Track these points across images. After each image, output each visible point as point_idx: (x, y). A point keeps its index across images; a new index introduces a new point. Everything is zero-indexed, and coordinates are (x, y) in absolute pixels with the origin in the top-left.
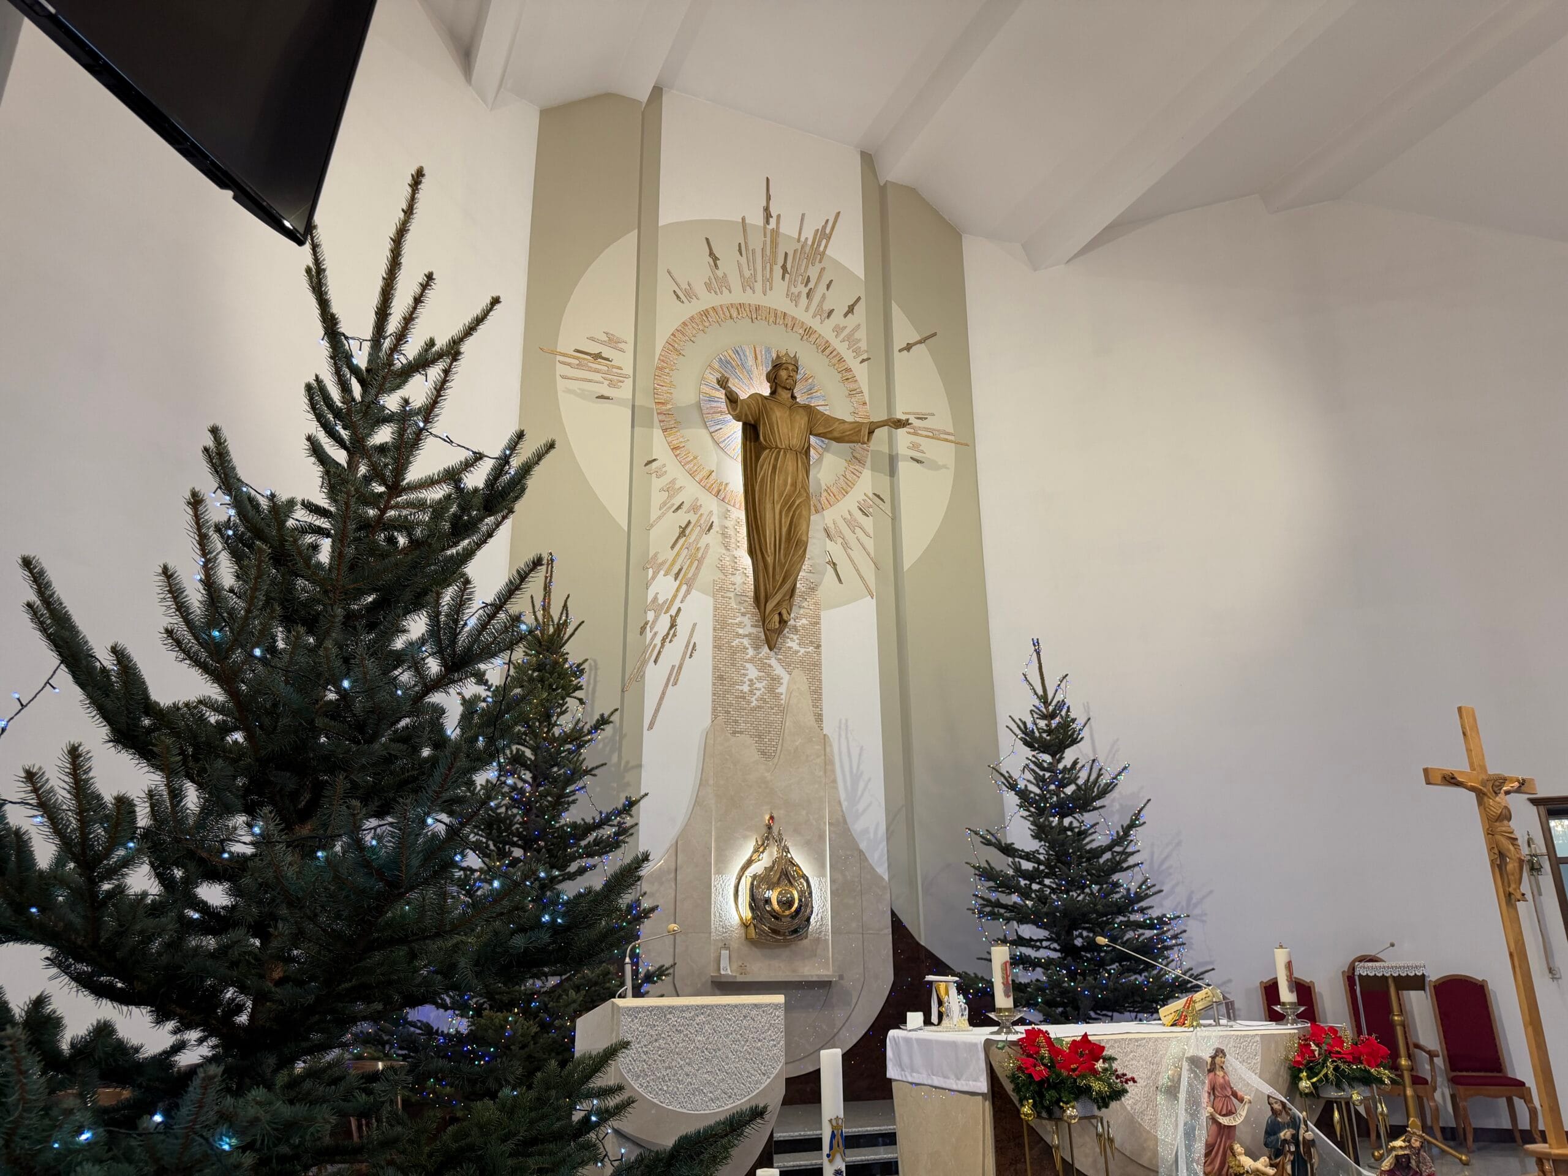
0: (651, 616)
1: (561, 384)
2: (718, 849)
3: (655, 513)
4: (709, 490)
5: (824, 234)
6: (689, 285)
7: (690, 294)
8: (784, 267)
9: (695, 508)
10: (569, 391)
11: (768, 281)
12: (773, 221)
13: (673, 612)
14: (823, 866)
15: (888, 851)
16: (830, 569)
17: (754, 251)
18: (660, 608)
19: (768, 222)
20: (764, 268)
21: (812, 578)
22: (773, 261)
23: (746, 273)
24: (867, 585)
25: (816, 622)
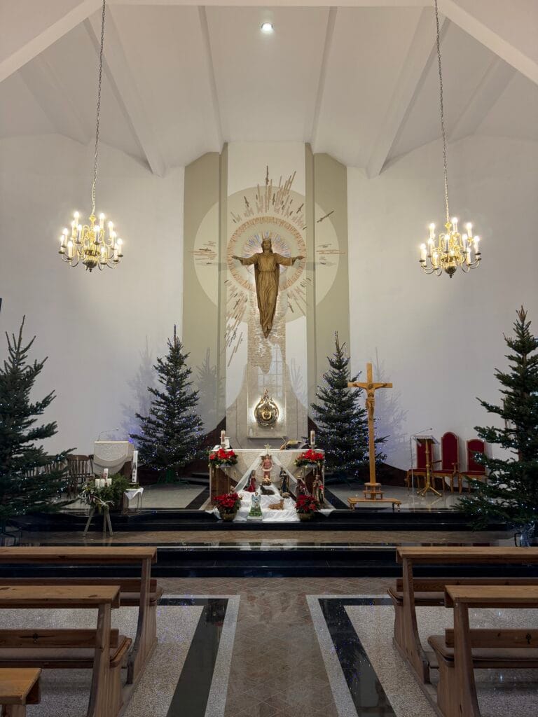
0: (227, 332)
1: (196, 262)
2: (249, 401)
3: (228, 298)
4: (246, 287)
5: (290, 182)
6: (238, 215)
7: (239, 219)
8: (274, 200)
9: (242, 294)
10: (198, 264)
11: (267, 207)
12: (269, 183)
13: (235, 329)
15: (308, 399)
16: (289, 308)
17: (262, 196)
18: (230, 329)
19: (267, 183)
20: (266, 202)
21: (283, 312)
22: (269, 198)
23: (259, 206)
24: (303, 312)
25: (284, 327)
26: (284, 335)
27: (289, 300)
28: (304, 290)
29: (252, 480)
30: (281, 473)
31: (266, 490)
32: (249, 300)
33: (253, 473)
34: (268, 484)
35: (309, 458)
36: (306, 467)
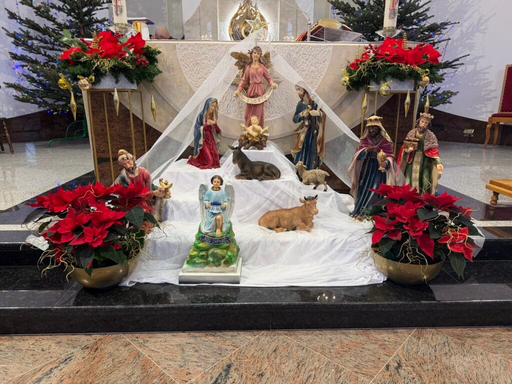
2: (220, 8)
14: (276, 16)
15: (314, 7)
29: (208, 129)
30: (300, 108)
31: (253, 165)
33: (210, 108)
34: (260, 144)
35: (394, 59)
36: (384, 88)
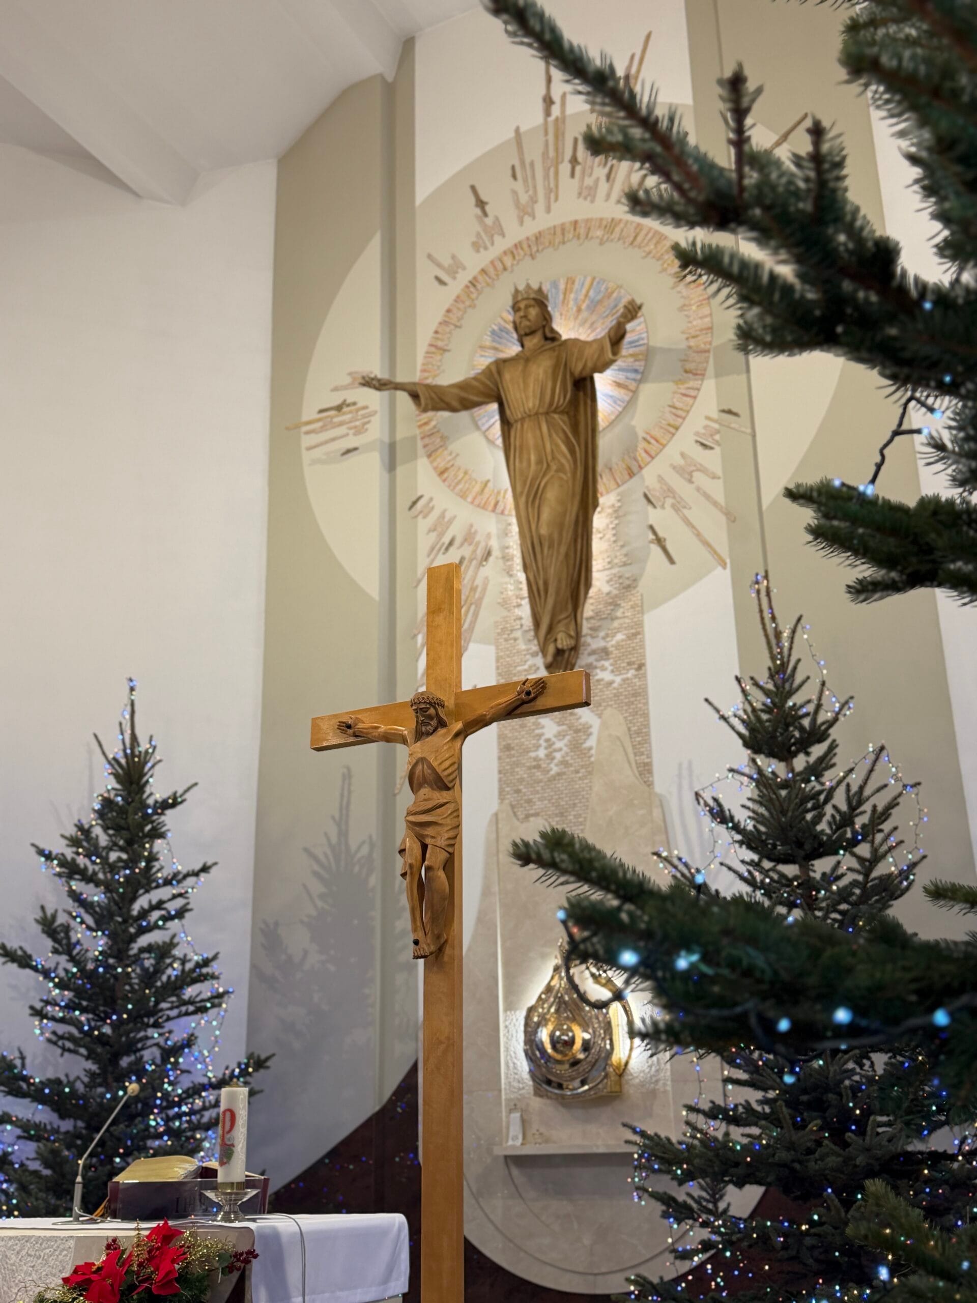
1: (307, 457)
4: (484, 507)
6: (453, 257)
7: (455, 268)
8: (575, 161)
9: (469, 537)
10: (315, 462)
11: (553, 193)
16: (656, 549)
17: (532, 164)
19: (548, 113)
20: (546, 177)
21: (628, 572)
22: (557, 162)
23: (524, 198)
24: (715, 553)
25: (636, 633)
26: (641, 667)
27: (654, 516)
28: (712, 460)
32: (496, 553)
